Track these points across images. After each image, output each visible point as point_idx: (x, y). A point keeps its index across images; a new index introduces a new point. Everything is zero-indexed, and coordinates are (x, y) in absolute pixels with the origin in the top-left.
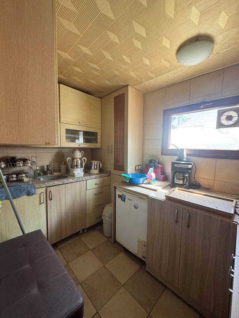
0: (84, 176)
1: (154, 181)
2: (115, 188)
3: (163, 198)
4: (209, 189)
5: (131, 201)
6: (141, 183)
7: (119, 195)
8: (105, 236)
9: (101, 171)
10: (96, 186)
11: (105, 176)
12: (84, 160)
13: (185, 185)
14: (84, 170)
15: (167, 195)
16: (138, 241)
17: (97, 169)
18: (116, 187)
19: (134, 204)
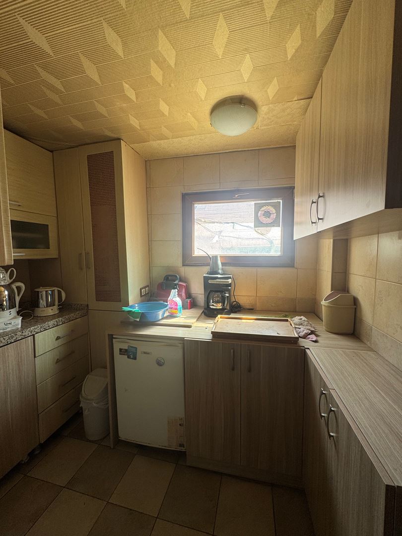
0: (23, 327)
1: (180, 310)
2: (111, 337)
3: (207, 336)
4: (252, 309)
5: (148, 355)
6: (160, 318)
7: (121, 350)
8: (90, 441)
9: (64, 308)
10: (60, 342)
11: (77, 317)
12: (19, 288)
13: (226, 309)
14: (18, 313)
15: (213, 331)
16: (168, 422)
17: (54, 305)
18: (112, 335)
19: (157, 359)
